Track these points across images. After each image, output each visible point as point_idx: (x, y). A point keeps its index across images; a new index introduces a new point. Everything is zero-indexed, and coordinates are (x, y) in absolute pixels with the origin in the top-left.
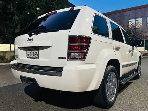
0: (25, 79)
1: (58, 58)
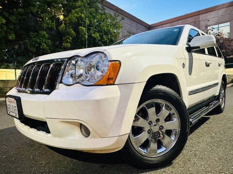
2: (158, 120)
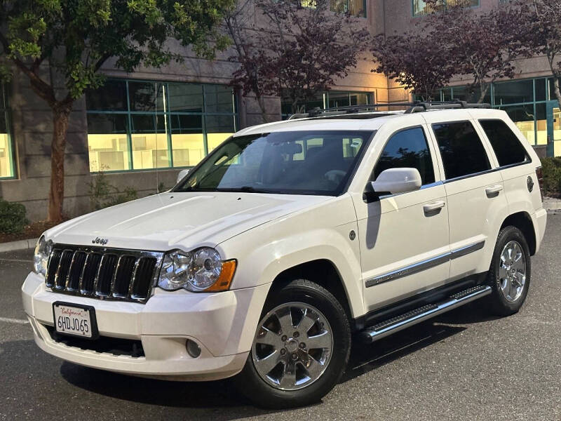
2: (296, 334)
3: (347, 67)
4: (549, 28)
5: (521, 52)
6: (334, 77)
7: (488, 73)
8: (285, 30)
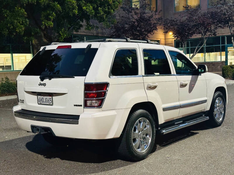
0: (39, 128)
1: (74, 105)
3: (154, 31)
4: (231, 18)
5: (219, 26)
6: (149, 34)
7: (207, 34)
8: (131, 17)
